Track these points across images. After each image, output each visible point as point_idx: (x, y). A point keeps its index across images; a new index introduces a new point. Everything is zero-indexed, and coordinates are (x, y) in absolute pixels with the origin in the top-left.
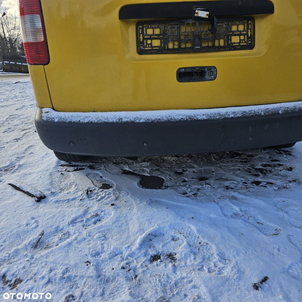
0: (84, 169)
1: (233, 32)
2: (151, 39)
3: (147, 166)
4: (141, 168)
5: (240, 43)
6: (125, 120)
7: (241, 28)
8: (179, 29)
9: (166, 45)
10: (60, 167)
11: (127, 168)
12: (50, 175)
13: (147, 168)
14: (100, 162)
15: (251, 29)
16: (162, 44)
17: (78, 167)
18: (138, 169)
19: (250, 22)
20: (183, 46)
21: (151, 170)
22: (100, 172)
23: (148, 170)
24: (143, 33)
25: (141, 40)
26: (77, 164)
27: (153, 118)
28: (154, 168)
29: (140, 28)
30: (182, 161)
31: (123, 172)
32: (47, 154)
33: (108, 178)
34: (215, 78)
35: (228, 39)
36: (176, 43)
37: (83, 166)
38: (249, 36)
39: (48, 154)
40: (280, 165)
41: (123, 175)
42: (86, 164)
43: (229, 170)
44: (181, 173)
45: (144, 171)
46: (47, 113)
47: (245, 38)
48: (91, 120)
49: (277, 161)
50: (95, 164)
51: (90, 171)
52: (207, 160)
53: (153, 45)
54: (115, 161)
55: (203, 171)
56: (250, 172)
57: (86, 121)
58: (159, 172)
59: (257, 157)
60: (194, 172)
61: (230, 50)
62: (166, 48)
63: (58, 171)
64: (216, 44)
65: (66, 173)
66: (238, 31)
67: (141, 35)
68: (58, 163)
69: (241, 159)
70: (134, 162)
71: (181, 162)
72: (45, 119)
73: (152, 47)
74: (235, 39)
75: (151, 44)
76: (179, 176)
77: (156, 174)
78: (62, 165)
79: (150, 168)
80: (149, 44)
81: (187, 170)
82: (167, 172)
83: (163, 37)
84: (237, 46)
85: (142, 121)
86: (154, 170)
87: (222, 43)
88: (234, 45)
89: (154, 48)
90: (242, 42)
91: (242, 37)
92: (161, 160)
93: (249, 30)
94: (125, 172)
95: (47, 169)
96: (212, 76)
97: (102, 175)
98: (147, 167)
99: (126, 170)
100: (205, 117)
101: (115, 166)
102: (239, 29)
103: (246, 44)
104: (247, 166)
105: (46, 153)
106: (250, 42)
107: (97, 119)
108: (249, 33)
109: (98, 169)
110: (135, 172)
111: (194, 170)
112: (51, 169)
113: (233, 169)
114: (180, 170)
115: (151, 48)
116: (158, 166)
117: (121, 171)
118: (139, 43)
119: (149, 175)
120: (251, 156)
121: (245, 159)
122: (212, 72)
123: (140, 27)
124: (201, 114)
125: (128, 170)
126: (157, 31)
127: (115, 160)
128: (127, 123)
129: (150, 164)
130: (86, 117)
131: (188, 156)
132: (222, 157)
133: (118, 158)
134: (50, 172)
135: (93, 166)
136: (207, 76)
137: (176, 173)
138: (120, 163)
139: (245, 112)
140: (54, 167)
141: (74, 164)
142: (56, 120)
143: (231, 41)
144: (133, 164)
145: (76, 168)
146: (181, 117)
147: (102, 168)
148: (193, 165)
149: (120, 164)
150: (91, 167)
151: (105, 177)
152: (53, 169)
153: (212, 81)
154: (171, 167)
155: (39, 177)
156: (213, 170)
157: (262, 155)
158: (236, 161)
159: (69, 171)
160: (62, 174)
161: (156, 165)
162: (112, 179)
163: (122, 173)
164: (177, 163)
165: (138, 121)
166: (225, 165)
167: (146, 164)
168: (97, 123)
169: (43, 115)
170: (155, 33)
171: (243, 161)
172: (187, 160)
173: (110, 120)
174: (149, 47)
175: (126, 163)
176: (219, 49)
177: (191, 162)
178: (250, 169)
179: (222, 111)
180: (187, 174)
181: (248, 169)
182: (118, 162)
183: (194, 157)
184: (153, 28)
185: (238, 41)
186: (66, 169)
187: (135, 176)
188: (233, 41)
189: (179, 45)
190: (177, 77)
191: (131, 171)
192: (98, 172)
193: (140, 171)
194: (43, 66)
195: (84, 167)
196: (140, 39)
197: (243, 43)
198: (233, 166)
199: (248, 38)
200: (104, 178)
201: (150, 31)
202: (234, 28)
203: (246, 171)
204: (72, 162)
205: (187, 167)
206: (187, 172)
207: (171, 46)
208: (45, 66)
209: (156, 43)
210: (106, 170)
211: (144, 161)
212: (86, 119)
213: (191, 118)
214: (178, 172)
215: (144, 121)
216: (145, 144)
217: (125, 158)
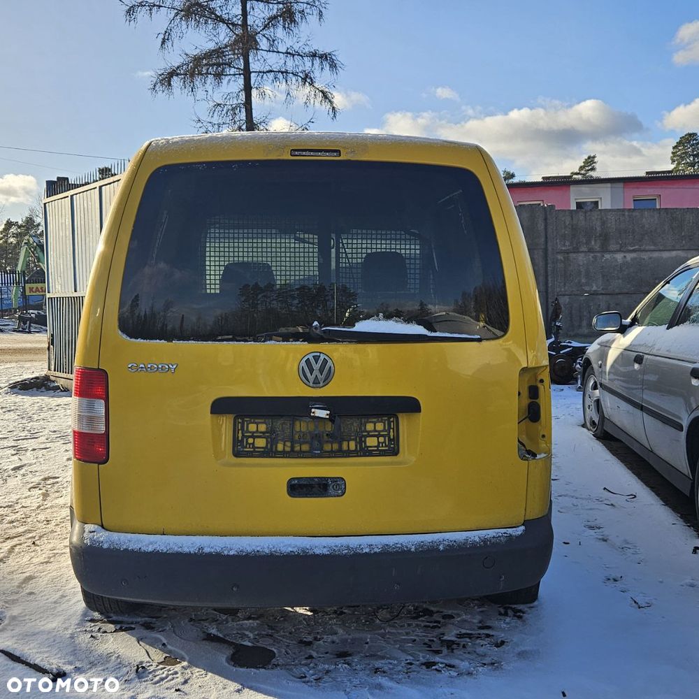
0: (134, 629)
1: (369, 432)
2: (254, 437)
3: (252, 627)
4: (239, 632)
5: (378, 446)
6: (207, 550)
7: (380, 426)
8: (293, 426)
9: (274, 446)
10: (89, 624)
11: (214, 631)
12: (70, 637)
13: (250, 632)
14: (165, 616)
15: (393, 429)
16: (269, 445)
17: (123, 625)
18: (235, 632)
19: (392, 419)
20: (297, 448)
21: (258, 635)
22: (163, 636)
23: (251, 635)
24: (242, 429)
25: (240, 438)
26: (120, 618)
27: (249, 550)
28: (263, 633)
29: (239, 422)
30: (320, 621)
31: (206, 637)
32: (63, 596)
33: (176, 647)
34: (343, 493)
35: (361, 440)
36: (289, 444)
37: (132, 623)
38: (392, 437)
39: (65, 597)
40: (488, 636)
41: (204, 642)
42: (139, 619)
43: (394, 641)
44: (309, 644)
45: (243, 636)
46: (92, 534)
47: (385, 439)
48: (158, 549)
49: (489, 627)
50: (154, 619)
51: (146, 633)
52: (366, 621)
53: (256, 446)
54: (195, 615)
55: (349, 640)
56: (430, 646)
57: (150, 549)
58: (270, 640)
59: (459, 619)
60: (333, 642)
61: (365, 455)
62: (274, 450)
63: (86, 631)
64: (345, 447)
65: (99, 634)
66: (375, 431)
67: (240, 432)
68: (85, 615)
69: (428, 622)
70: (230, 619)
71: (318, 623)
72: (88, 542)
73: (254, 447)
74: (371, 442)
75: (253, 443)
76: (303, 648)
77: (263, 643)
78: (92, 620)
79: (256, 633)
80: (250, 444)
81: (323, 638)
82: (284, 640)
83: (271, 436)
84: (373, 450)
85: (232, 553)
86: (263, 636)
87: (352, 445)
88: (369, 449)
89: (256, 450)
90: (381, 445)
91: (381, 439)
92: (282, 617)
93: (391, 430)
94: (210, 638)
95: (64, 626)
96: (339, 490)
97: (165, 642)
98: (251, 629)
99: (211, 634)
100: (325, 551)
101: (193, 625)
102: (377, 428)
103: (387, 448)
104: (432, 635)
105: (60, 593)
106: (392, 446)
107: (166, 547)
108: (392, 434)
109: (160, 630)
110: (227, 638)
111: (335, 638)
112: (72, 627)
113: (405, 639)
114: (310, 638)
115: (252, 450)
116: (272, 629)
117: (202, 635)
118: (236, 442)
119: (250, 644)
120: (451, 617)
121: (436, 622)
122: (338, 485)
123: (240, 420)
124: (320, 546)
125: (216, 634)
126: (263, 428)
127: (193, 613)
128: (210, 554)
129: (257, 624)
130: (151, 543)
131: (335, 612)
132: (397, 616)
133: (201, 609)
134: (70, 631)
135: (151, 623)
136: (331, 491)
137: (301, 642)
138: (203, 620)
139: (387, 545)
140: (77, 622)
141: (114, 618)
142: (105, 546)
143: (365, 444)
144: (227, 622)
145: (118, 627)
146: (290, 549)
147: (168, 628)
148: (338, 629)
149: (202, 622)
150: (148, 626)
151: (170, 645)
152: (76, 627)
153: (339, 498)
154: (295, 631)
155: (52, 639)
156: (368, 640)
157: (469, 617)
158: (417, 625)
159: (105, 632)
160: (92, 636)
161: (268, 626)
162: (182, 649)
163: (204, 640)
164: (308, 625)
165: (226, 553)
166: (394, 631)
167: (250, 624)
168: (165, 553)
169: (85, 535)
170: (259, 430)
171: (429, 626)
172: (330, 619)
173: (186, 550)
174: (250, 448)
175: (215, 620)
176: (348, 454)
177: (335, 624)
178: (433, 641)
179: (354, 542)
180: (320, 644)
181: (429, 640)
182: (200, 618)
183: (345, 613)
184: (257, 424)
185: (376, 444)
186: (100, 629)
187: (226, 646)
188: (368, 444)
189: (292, 447)
190: (288, 490)
191: (221, 635)
192: (158, 636)
193: (236, 636)
194: (96, 465)
195: (133, 626)
196: (238, 437)
197: (382, 447)
198: (407, 634)
199: (390, 440)
200: (169, 647)
201: (252, 427)
202: (370, 427)
203: (425, 644)
204: (112, 615)
205: (324, 632)
206: (321, 642)
207: (280, 447)
208: (100, 466)
209: (261, 443)
210: (174, 632)
211: (249, 618)
212: (151, 546)
213: (304, 551)
214: (305, 641)
215: (236, 553)
216: (235, 589)
217: (215, 610)
